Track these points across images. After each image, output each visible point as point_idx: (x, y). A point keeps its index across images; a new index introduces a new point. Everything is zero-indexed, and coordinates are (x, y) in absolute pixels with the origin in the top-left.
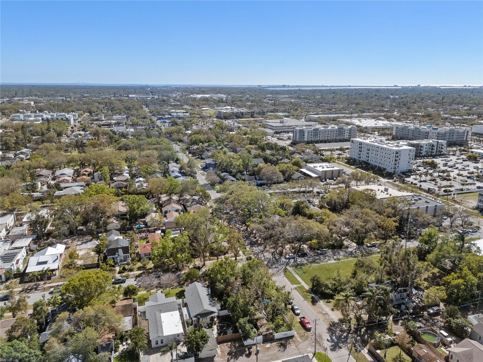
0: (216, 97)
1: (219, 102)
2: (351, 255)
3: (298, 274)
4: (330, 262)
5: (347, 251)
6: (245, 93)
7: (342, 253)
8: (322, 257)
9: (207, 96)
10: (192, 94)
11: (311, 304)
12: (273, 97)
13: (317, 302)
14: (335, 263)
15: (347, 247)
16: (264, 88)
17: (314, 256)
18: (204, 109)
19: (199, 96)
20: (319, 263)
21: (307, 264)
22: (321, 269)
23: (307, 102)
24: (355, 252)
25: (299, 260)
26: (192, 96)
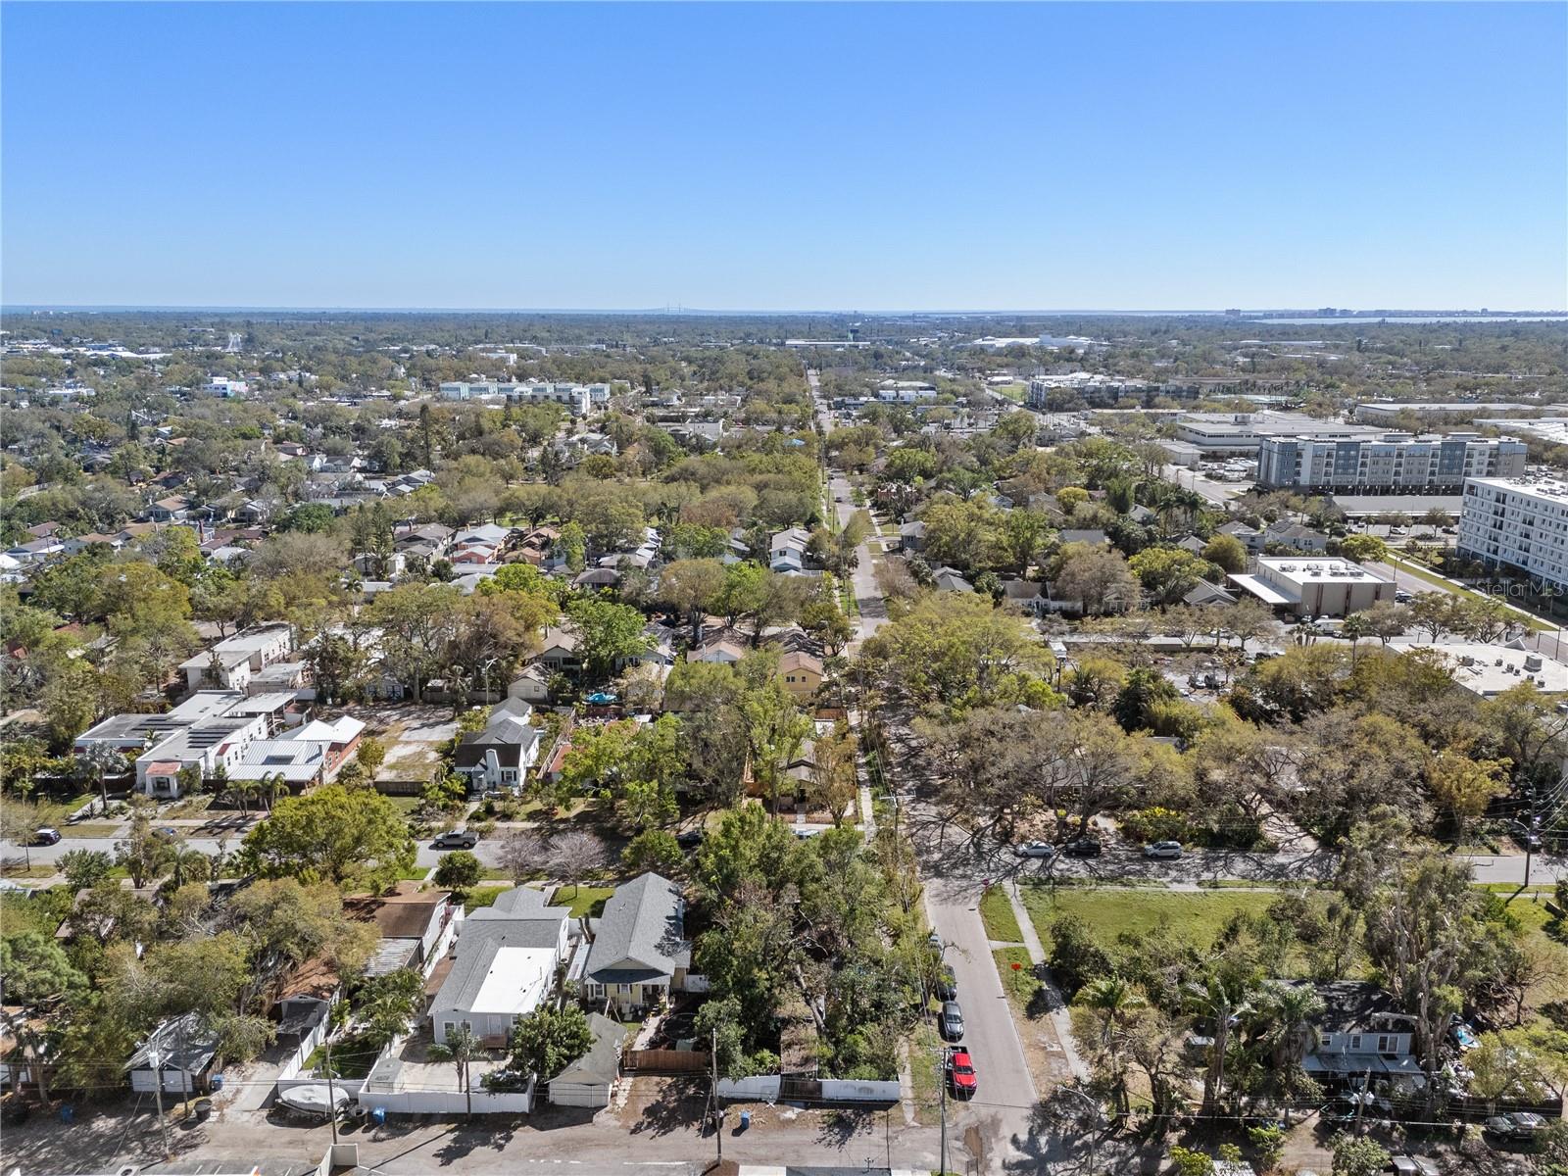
0: (1054, 345)
1: (1058, 358)
2: (1277, 876)
3: (1029, 909)
4: (1176, 887)
5: (1267, 862)
6: (1166, 332)
7: (1240, 865)
8: (1154, 867)
9: (1028, 341)
10: (983, 336)
11: (1022, 1012)
12: (1261, 347)
13: (1047, 1009)
14: (1195, 894)
15: (1273, 849)
16: (1250, 317)
17: (1129, 859)
18: (996, 379)
19: (1002, 343)
20: (1133, 886)
21: (1081, 882)
22: (1125, 906)
23: (1389, 363)
24: (1300, 870)
25: (1063, 865)
26: (979, 341)
